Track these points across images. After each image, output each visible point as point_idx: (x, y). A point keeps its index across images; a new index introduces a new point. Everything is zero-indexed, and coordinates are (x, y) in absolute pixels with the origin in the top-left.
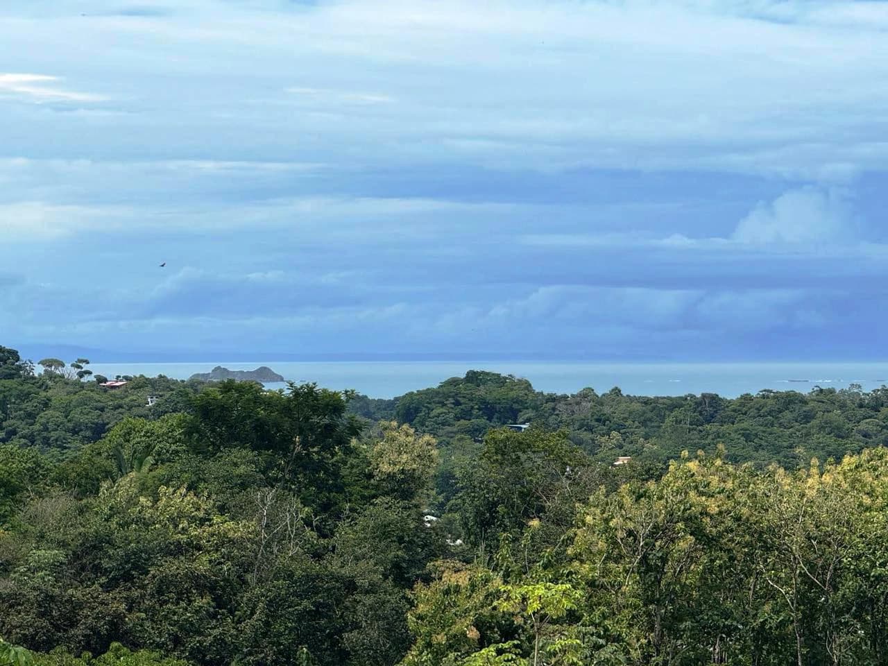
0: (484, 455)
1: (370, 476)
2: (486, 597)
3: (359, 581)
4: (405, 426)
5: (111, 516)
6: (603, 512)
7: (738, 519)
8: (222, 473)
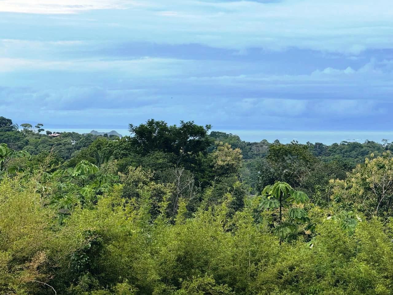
0: (268, 157)
1: (212, 167)
4: (227, 144)
6: (362, 175)
8: (151, 162)
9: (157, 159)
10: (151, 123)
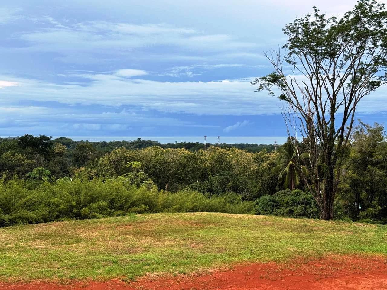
1: (54, 153)
2: (88, 172)
3: (56, 171)
4: (60, 144)
5: (5, 159)
6: (108, 156)
7: (133, 158)
8: (26, 152)
9: (29, 150)
10: (27, 135)
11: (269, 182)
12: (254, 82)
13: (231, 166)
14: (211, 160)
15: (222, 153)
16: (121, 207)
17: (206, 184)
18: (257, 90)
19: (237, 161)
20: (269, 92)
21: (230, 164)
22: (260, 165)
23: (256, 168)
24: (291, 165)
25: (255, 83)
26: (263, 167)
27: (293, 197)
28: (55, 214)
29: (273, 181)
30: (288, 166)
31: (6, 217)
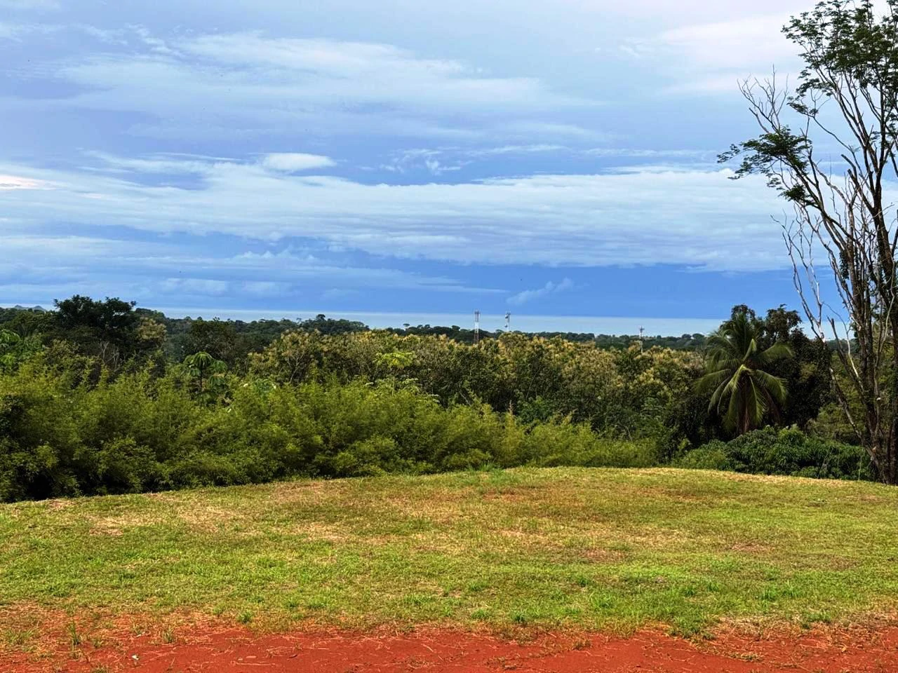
0: (192, 332)
1: (138, 340)
4: (152, 320)
6: (278, 349)
7: (335, 354)
8: (77, 336)
9: (82, 332)
10: (76, 298)
11: (686, 413)
12: (727, 153)
13: (561, 379)
14: (513, 363)
15: (540, 349)
16: (423, 455)
17: (528, 416)
18: (737, 175)
19: (578, 368)
20: (768, 180)
21: (559, 374)
22: (632, 379)
23: (619, 386)
24: (744, 374)
25: (727, 155)
26: (640, 382)
27: (786, 448)
28: (274, 465)
29: (695, 411)
30: (737, 375)
31: (165, 469)
